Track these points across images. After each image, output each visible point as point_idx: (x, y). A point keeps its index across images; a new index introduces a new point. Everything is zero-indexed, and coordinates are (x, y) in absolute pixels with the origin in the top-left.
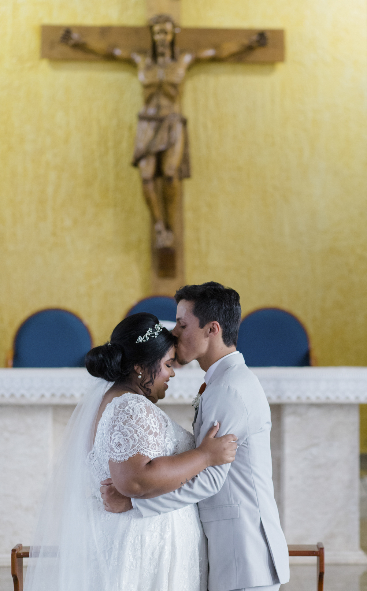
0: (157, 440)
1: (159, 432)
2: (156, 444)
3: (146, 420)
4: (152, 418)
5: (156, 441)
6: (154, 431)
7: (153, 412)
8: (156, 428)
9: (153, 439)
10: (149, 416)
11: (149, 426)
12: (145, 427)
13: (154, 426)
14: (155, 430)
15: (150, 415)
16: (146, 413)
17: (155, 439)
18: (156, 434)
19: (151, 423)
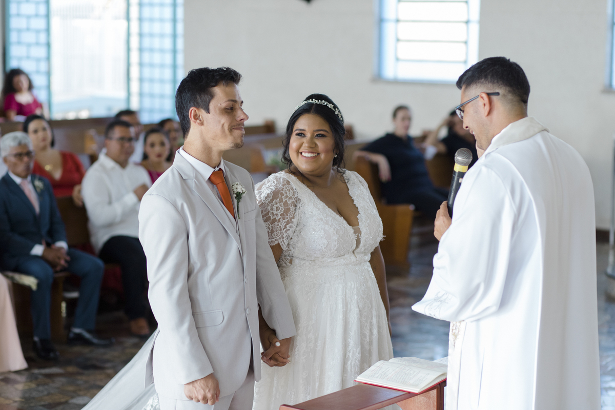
0: (272, 227)
1: (280, 219)
2: (270, 231)
3: (268, 205)
4: (277, 204)
5: (271, 229)
6: (272, 218)
7: (282, 197)
8: (277, 215)
9: (268, 226)
10: (274, 202)
11: (269, 211)
12: (264, 213)
13: (275, 212)
14: (275, 216)
15: (275, 200)
16: (271, 198)
17: (270, 227)
18: (274, 220)
19: (272, 209)
